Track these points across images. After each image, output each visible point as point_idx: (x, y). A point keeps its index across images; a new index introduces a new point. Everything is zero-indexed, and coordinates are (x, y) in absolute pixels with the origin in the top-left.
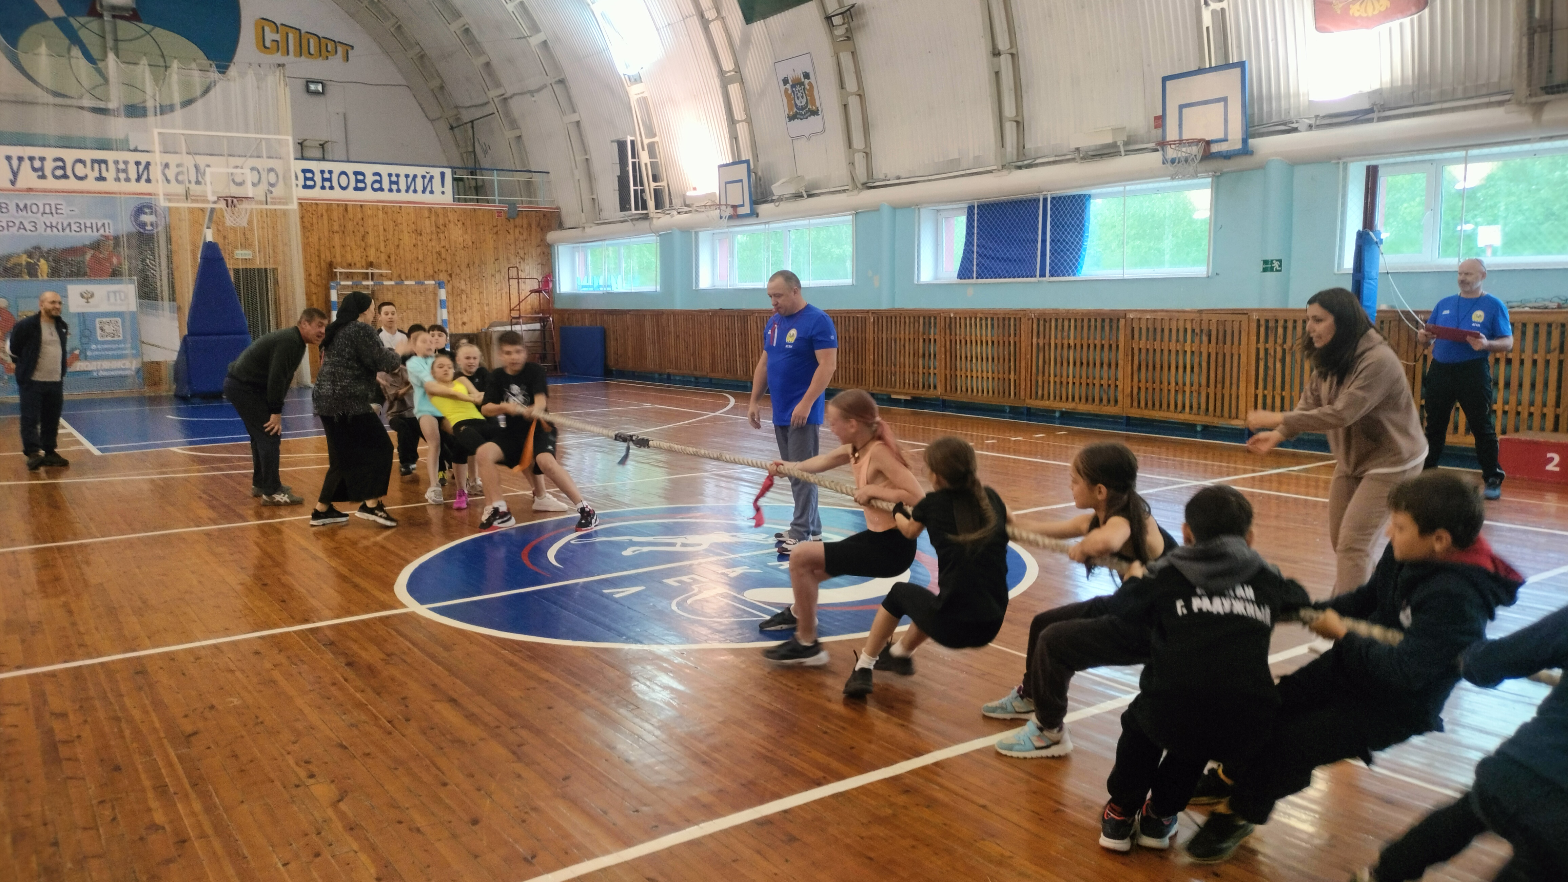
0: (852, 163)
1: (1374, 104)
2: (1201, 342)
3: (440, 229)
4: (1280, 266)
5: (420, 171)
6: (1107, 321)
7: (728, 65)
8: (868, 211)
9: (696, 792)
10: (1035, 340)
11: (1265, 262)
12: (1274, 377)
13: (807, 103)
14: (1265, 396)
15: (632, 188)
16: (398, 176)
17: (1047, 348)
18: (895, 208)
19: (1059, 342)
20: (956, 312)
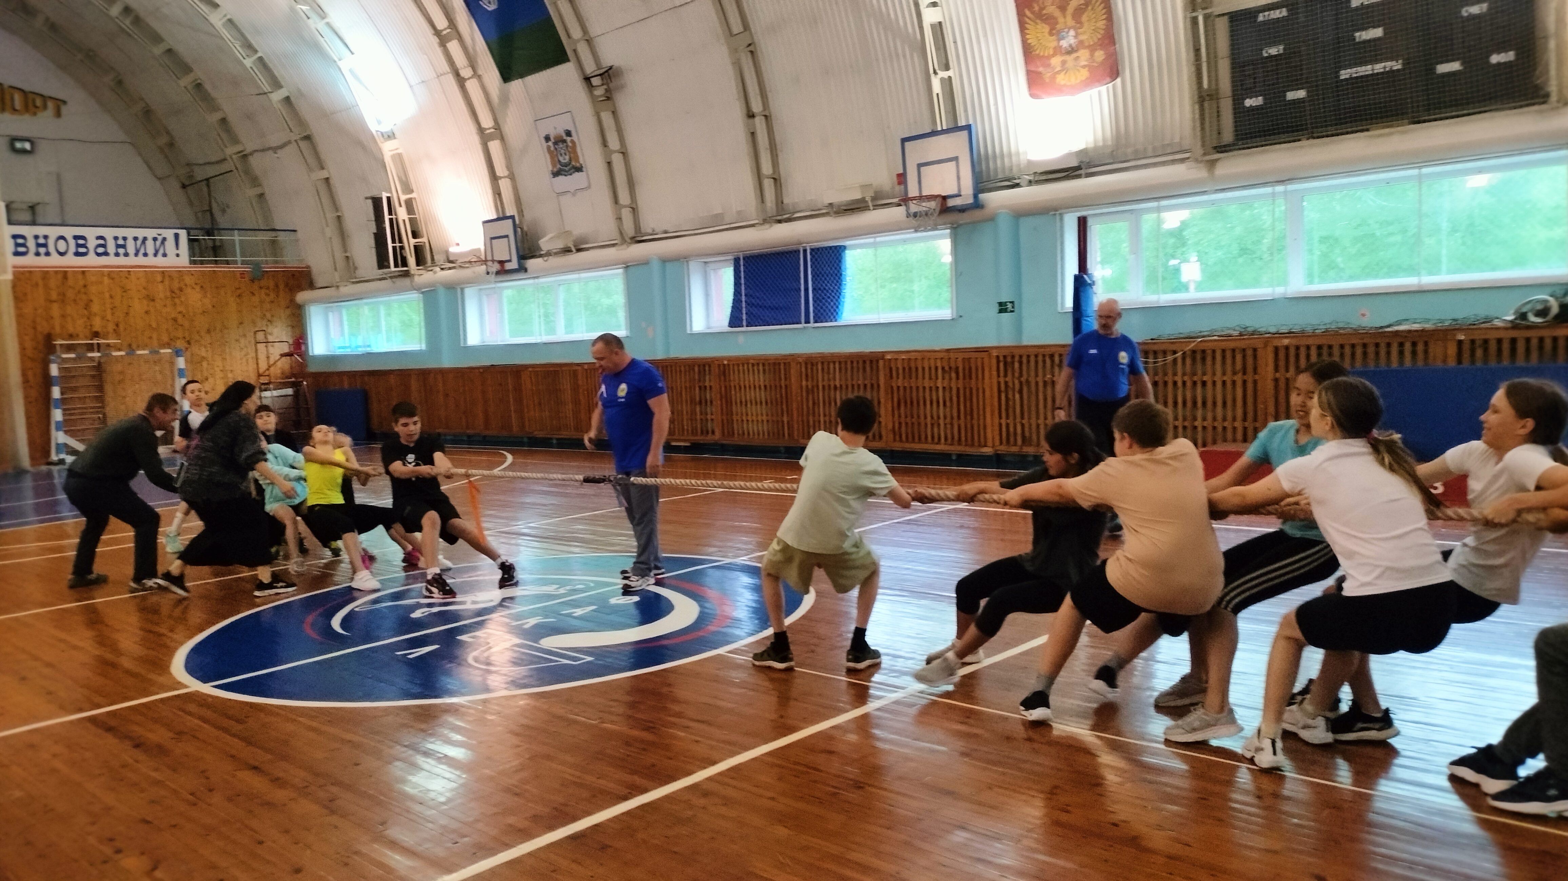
0: (619, 219)
1: (1081, 162)
2: (950, 379)
3: (175, 294)
4: (1013, 307)
5: (150, 233)
6: (868, 362)
7: (487, 122)
8: (638, 265)
9: (511, 820)
10: (804, 383)
11: (1000, 304)
12: (1014, 409)
13: (570, 160)
14: (1008, 425)
15: (390, 245)
16: (125, 239)
17: (815, 390)
18: (665, 261)
19: (826, 383)
20: (729, 359)
